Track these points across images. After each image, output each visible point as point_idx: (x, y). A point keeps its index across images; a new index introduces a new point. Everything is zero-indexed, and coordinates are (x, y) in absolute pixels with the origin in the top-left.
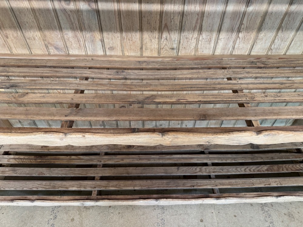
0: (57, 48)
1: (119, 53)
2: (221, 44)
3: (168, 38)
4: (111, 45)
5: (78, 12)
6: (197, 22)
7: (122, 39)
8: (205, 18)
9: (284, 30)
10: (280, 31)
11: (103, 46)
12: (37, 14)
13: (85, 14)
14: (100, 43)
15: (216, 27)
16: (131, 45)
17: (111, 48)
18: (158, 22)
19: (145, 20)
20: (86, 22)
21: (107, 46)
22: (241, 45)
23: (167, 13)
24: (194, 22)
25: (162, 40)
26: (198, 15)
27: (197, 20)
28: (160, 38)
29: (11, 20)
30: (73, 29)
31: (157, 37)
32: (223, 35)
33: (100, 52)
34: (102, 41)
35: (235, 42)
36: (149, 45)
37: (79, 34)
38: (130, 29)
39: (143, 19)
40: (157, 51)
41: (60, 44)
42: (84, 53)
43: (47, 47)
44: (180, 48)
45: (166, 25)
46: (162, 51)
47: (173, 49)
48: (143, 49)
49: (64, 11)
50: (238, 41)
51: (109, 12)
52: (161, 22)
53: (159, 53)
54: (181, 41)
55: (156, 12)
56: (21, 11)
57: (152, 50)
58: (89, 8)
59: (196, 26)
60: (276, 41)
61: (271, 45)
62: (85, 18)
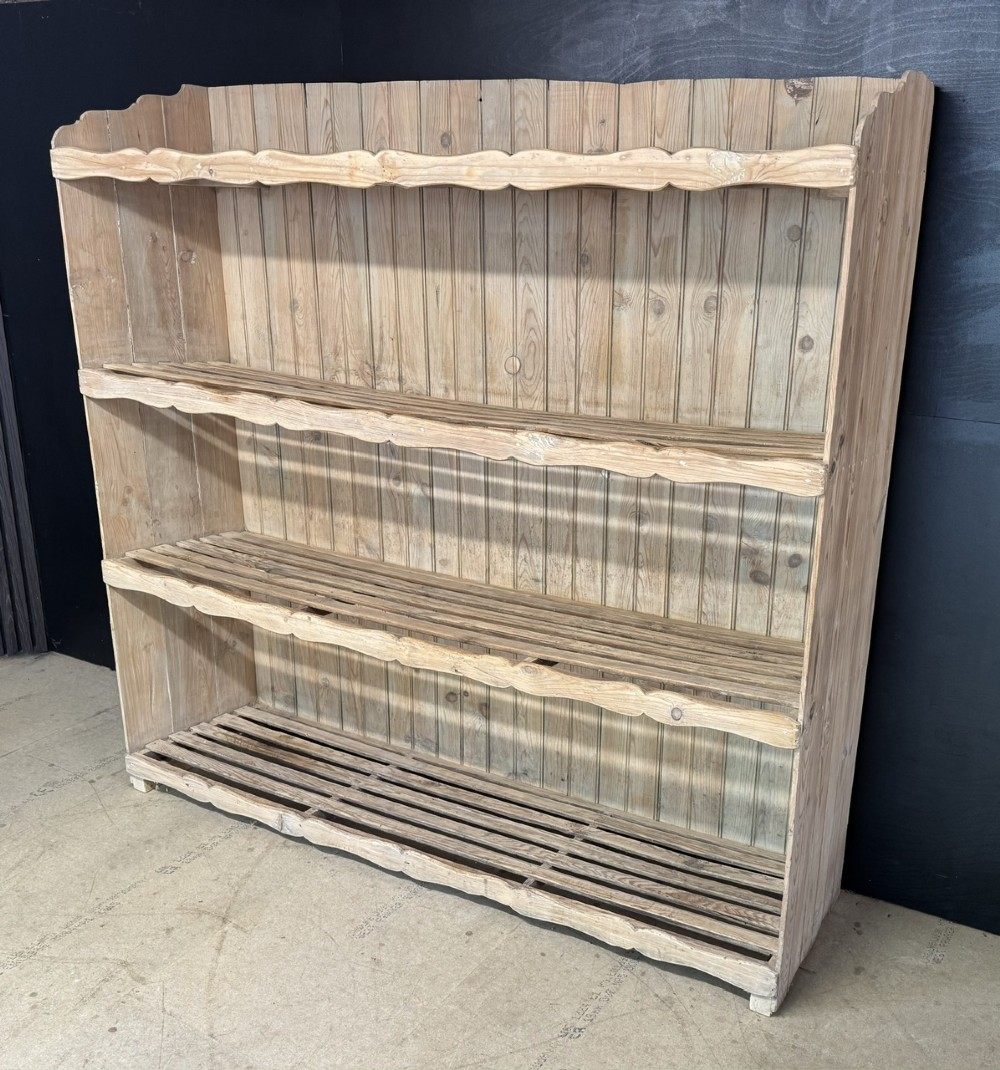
0: (369, 548)
1: (454, 572)
2: (613, 587)
3: (528, 559)
4: (445, 557)
5: (407, 496)
6: (568, 540)
7: (461, 549)
8: (579, 534)
9: (712, 576)
10: (707, 579)
11: (434, 555)
12: (357, 492)
13: (415, 501)
14: (429, 549)
15: (599, 551)
16: (472, 562)
17: (445, 562)
18: (511, 528)
19: (493, 523)
20: (415, 513)
21: (438, 558)
22: (648, 595)
23: (524, 517)
24: (565, 539)
25: (519, 561)
26: (568, 526)
27: (568, 535)
28: (515, 557)
29: (324, 495)
30: (396, 520)
31: (511, 553)
32: (613, 569)
33: (428, 567)
34: (433, 546)
35: (635, 586)
36: (499, 565)
37: (403, 529)
38: (472, 534)
39: (491, 520)
40: (511, 579)
41: (375, 542)
42: (404, 564)
43: (357, 543)
44: (549, 582)
45: (523, 538)
46: (520, 582)
47: (537, 580)
48: (491, 572)
49: (391, 493)
50: (640, 585)
51: (446, 503)
52: (516, 530)
53: (515, 584)
54: (549, 568)
55: (509, 513)
56: (339, 483)
57: (503, 577)
58: (422, 494)
59: (567, 546)
60: (706, 596)
61: (699, 604)
62: (414, 507)
